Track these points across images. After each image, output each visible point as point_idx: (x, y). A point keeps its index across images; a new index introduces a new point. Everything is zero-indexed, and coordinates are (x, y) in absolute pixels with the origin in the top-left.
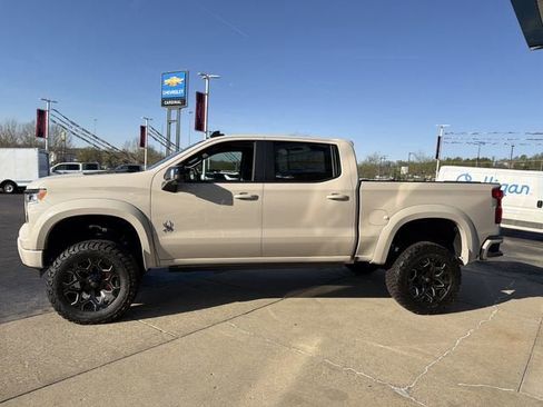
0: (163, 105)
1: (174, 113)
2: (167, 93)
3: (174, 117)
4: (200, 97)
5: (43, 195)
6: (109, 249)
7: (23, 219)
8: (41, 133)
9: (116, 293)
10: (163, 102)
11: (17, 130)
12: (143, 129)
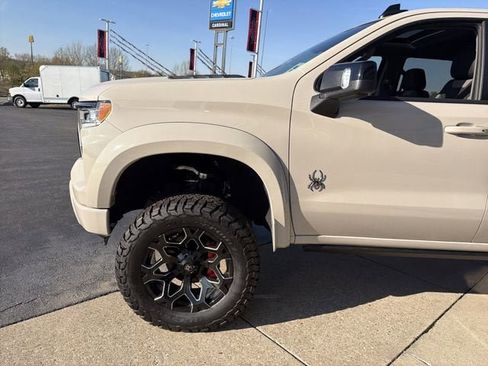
0: (211, 28)
1: (221, 35)
2: (215, 15)
3: (221, 41)
4: (254, 15)
5: (103, 115)
6: (217, 214)
7: (76, 152)
8: (102, 54)
9: (225, 286)
10: (211, 24)
11: (82, 53)
12: (192, 51)
